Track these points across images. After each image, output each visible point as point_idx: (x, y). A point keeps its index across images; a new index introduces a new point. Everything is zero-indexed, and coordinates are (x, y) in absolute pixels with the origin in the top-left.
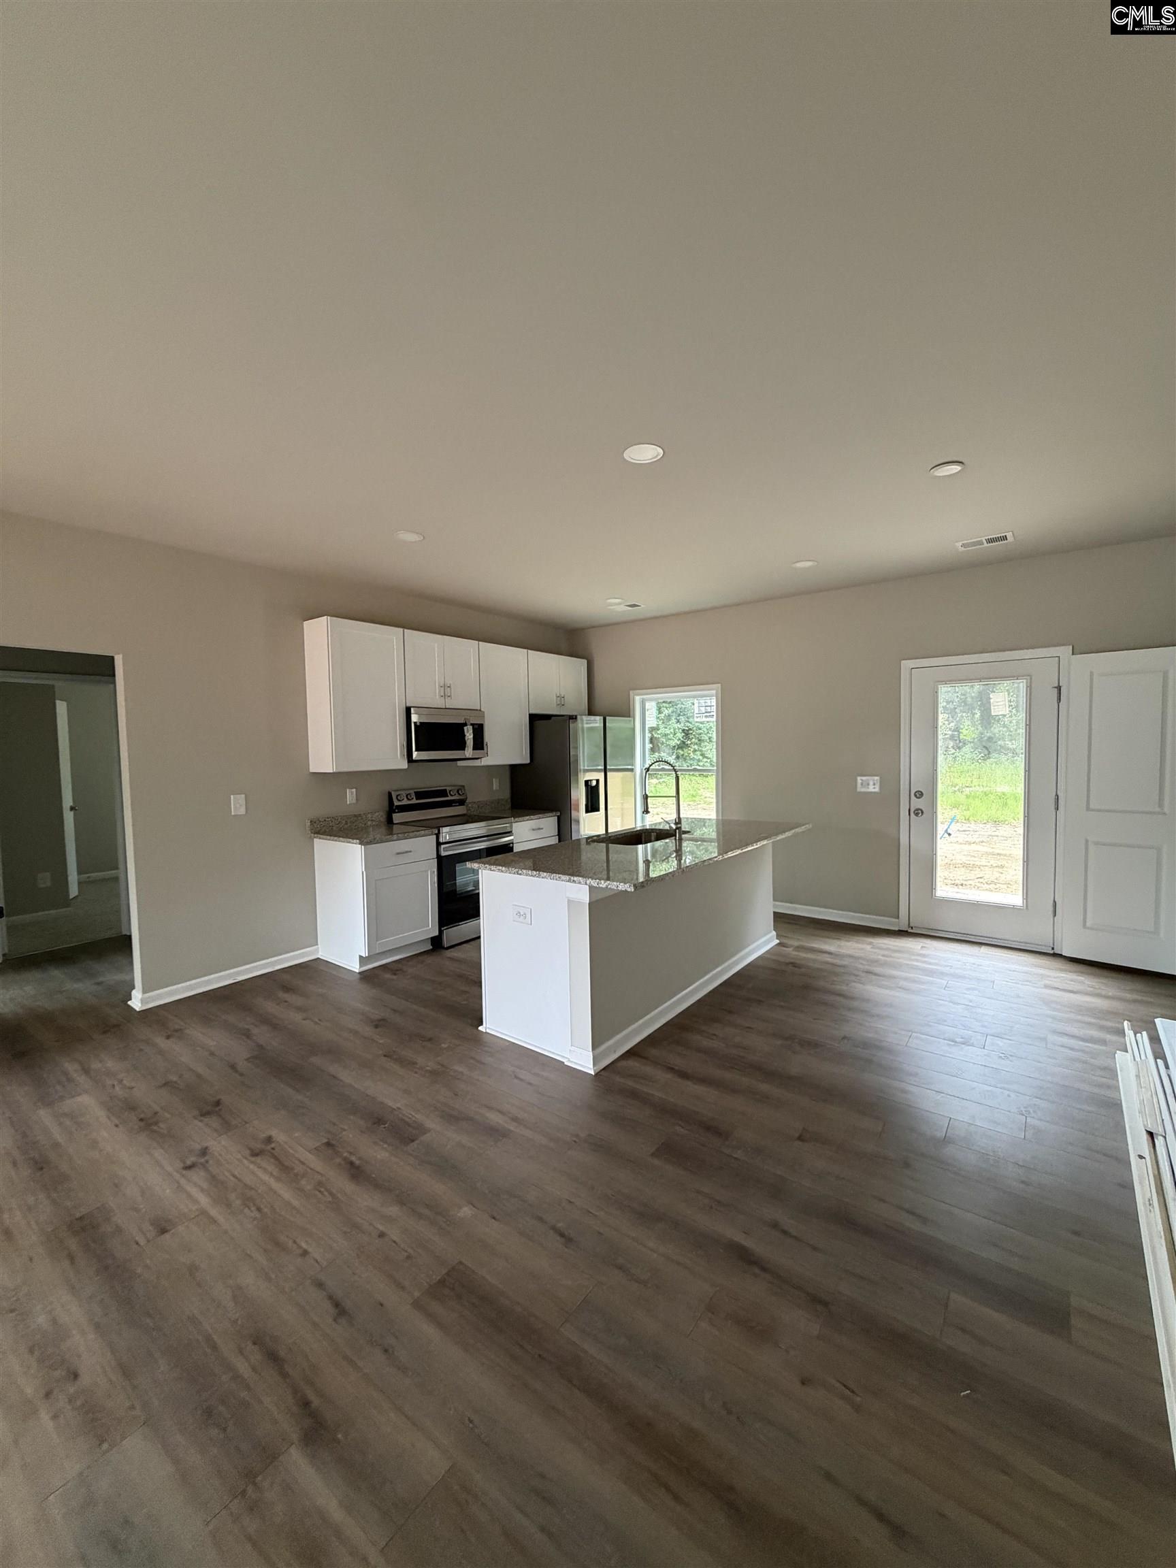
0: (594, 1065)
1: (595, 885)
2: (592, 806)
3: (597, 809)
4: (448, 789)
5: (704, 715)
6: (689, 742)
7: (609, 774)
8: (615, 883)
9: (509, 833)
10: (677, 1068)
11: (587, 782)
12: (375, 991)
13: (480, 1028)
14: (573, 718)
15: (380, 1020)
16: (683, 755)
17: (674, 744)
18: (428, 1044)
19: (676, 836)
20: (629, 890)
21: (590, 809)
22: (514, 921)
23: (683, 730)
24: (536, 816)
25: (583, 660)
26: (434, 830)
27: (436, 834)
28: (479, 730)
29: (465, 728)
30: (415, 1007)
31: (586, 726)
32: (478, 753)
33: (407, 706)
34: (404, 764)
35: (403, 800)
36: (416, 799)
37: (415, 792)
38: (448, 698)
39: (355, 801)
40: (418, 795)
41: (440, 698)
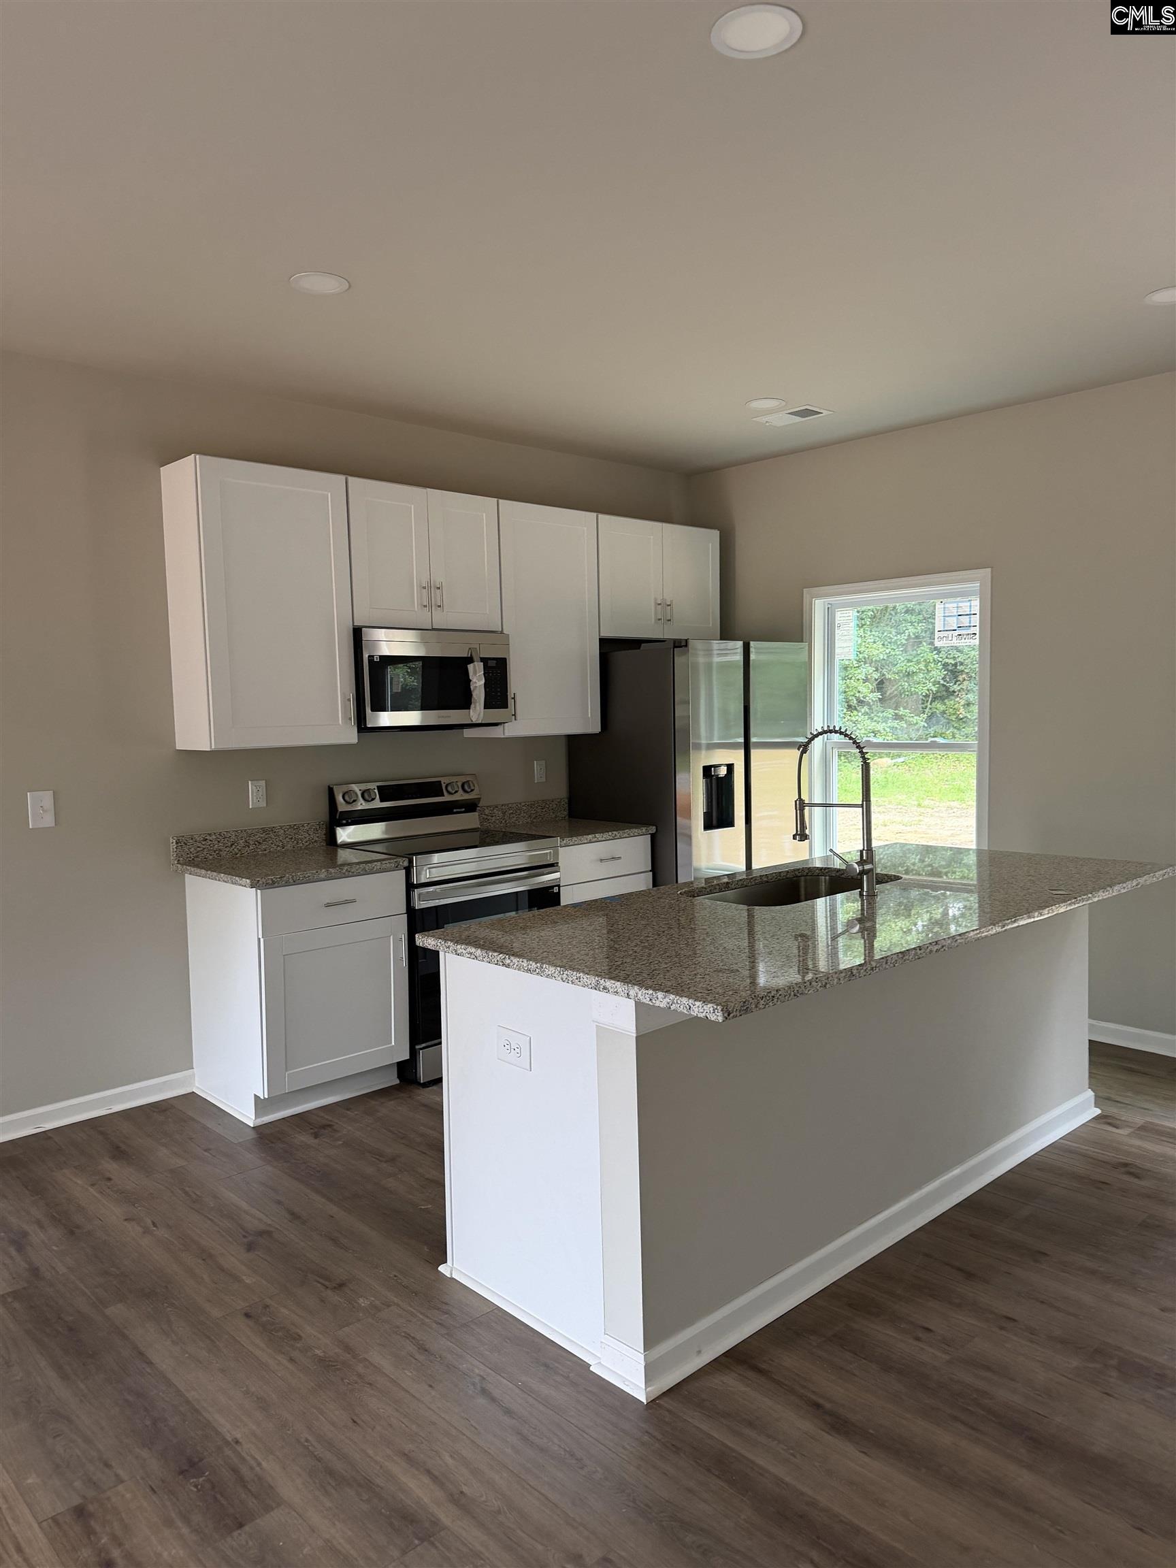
0: (648, 1379)
1: (647, 1001)
2: (719, 816)
3: (731, 824)
4: (444, 781)
5: (956, 633)
6: (956, 688)
7: (754, 753)
8: (684, 1000)
9: (552, 866)
10: (828, 1406)
11: (707, 770)
12: (270, 1168)
13: (442, 1268)
14: (681, 644)
15: (261, 1233)
16: (944, 712)
17: (925, 692)
18: (334, 1298)
19: (862, 889)
20: (712, 1017)
21: (715, 822)
22: (499, 1059)
23: (945, 665)
24: (606, 835)
25: (713, 531)
26: (400, 860)
27: (405, 868)
28: (497, 671)
29: (470, 667)
30: (333, 1209)
31: (716, 659)
32: (495, 714)
33: (355, 626)
34: (351, 736)
35: (358, 802)
36: (381, 800)
37: (379, 788)
38: (436, 610)
39: (264, 804)
40: (386, 792)
41: (423, 611)
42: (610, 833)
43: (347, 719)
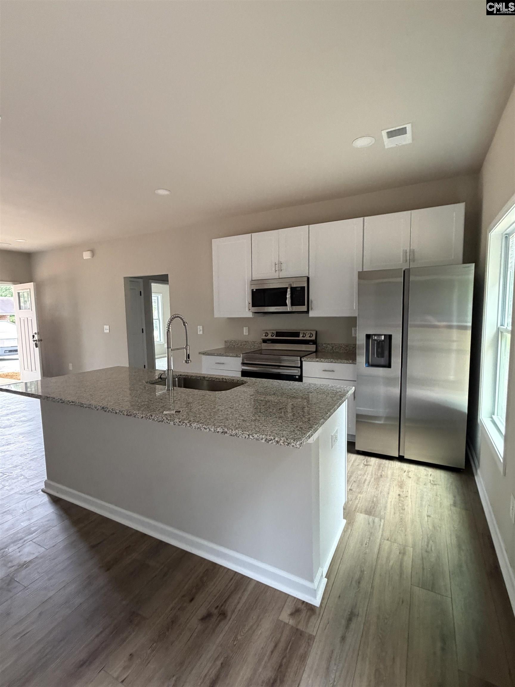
4: (301, 332)
11: (369, 337)
24: (326, 360)
28: (301, 292)
32: (299, 308)
33: (252, 280)
34: (250, 315)
35: (268, 336)
36: (276, 336)
37: (276, 332)
38: (281, 271)
39: (247, 334)
40: (278, 334)
41: (276, 272)
42: (329, 360)
43: (249, 309)
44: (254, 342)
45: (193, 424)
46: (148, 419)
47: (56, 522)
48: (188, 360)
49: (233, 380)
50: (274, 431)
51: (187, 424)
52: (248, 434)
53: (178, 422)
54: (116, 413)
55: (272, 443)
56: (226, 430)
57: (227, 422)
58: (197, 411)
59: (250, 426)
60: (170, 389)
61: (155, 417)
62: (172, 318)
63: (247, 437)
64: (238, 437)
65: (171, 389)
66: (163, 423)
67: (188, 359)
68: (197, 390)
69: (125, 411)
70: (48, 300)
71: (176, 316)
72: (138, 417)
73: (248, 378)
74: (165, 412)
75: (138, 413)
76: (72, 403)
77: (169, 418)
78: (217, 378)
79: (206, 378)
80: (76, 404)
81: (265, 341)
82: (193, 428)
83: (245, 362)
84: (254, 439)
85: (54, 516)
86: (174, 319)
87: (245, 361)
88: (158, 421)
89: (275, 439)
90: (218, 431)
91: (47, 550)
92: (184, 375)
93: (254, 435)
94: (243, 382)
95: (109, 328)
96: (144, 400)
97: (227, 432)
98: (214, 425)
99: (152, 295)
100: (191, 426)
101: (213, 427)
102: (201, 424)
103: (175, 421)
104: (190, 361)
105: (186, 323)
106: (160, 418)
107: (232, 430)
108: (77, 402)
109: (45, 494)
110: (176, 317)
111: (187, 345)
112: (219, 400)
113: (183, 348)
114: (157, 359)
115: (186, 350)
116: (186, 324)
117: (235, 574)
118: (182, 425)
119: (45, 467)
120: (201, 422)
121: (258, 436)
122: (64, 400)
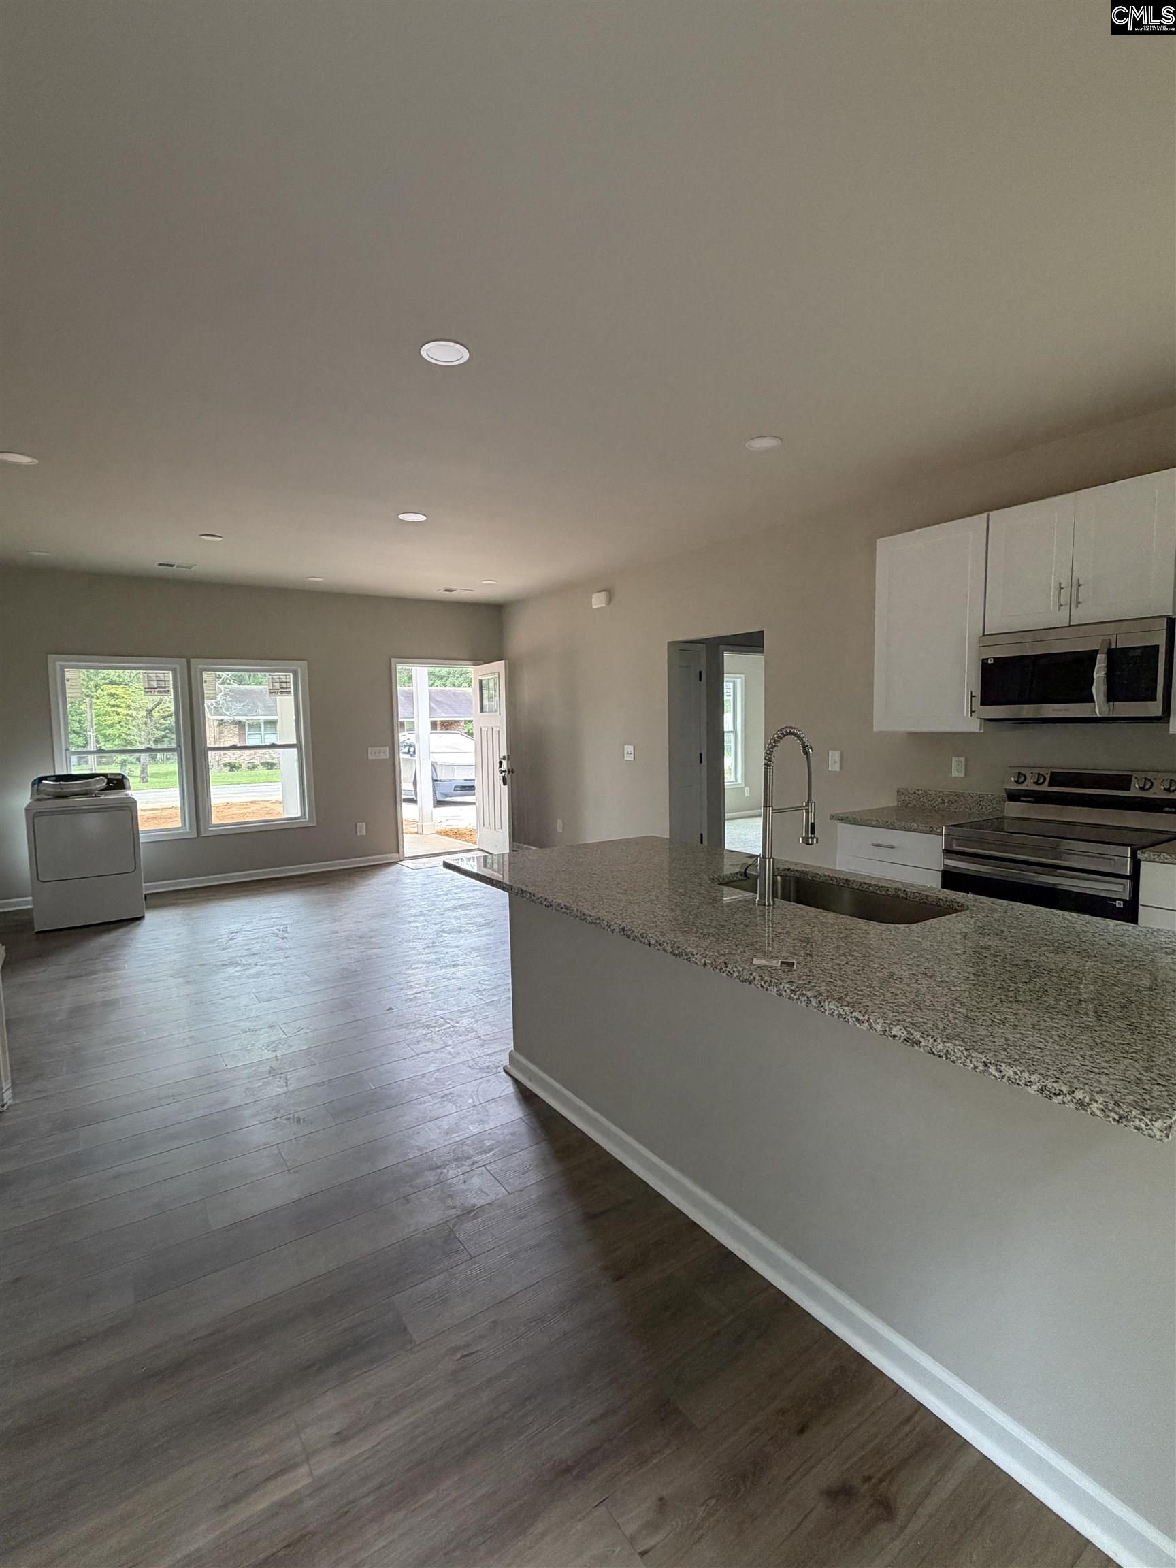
33: (984, 635)
34: (974, 726)
35: (1025, 783)
36: (1050, 785)
37: (1052, 773)
38: (1077, 607)
39: (962, 775)
40: (1056, 779)
41: (1059, 609)
43: (972, 712)
44: (981, 797)
45: (827, 1003)
46: (717, 971)
47: (525, 1141)
48: (811, 838)
49: (927, 896)
50: (1071, 1069)
51: (812, 999)
52: (984, 1059)
53: (788, 991)
54: (649, 944)
55: (1064, 1103)
56: (917, 1035)
57: (919, 1013)
58: (835, 970)
59: (988, 1037)
60: (767, 904)
61: (735, 969)
62: (778, 737)
63: (981, 1068)
64: (953, 1062)
65: (769, 903)
66: (753, 985)
67: (812, 834)
68: (833, 914)
69: (667, 943)
70: (527, 694)
71: (786, 732)
72: (696, 961)
73: (970, 895)
74: (756, 961)
75: (697, 954)
76: (564, 910)
77: (766, 978)
78: (882, 887)
79: (852, 883)
80: (572, 914)
81: (1013, 796)
82: (827, 1012)
83: (955, 847)
84: (1003, 1077)
85: (522, 1129)
86: (782, 738)
87: (955, 845)
88: (741, 978)
89: (1073, 1092)
90: (894, 1033)
91: (510, 1194)
92: (797, 871)
93: (1002, 1069)
94: (955, 905)
95: (634, 751)
96: (708, 923)
97: (920, 1042)
98: (884, 1016)
99: (725, 679)
100: (822, 1006)
101: (881, 1021)
102: (846, 1006)
103: (781, 987)
104: (815, 840)
105: (811, 748)
106: (745, 972)
107: (935, 1041)
108: (575, 909)
109: (509, 1078)
110: (788, 734)
111: (809, 800)
112: (893, 947)
113: (801, 808)
114: (729, 819)
115: (808, 813)
116: (810, 750)
117: (916, 1412)
118: (798, 999)
119: (510, 1022)
120: (848, 1003)
121: (1015, 1073)
122: (550, 901)
